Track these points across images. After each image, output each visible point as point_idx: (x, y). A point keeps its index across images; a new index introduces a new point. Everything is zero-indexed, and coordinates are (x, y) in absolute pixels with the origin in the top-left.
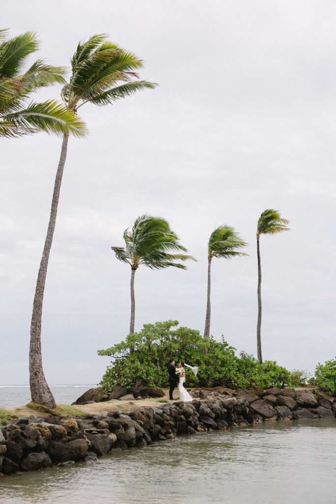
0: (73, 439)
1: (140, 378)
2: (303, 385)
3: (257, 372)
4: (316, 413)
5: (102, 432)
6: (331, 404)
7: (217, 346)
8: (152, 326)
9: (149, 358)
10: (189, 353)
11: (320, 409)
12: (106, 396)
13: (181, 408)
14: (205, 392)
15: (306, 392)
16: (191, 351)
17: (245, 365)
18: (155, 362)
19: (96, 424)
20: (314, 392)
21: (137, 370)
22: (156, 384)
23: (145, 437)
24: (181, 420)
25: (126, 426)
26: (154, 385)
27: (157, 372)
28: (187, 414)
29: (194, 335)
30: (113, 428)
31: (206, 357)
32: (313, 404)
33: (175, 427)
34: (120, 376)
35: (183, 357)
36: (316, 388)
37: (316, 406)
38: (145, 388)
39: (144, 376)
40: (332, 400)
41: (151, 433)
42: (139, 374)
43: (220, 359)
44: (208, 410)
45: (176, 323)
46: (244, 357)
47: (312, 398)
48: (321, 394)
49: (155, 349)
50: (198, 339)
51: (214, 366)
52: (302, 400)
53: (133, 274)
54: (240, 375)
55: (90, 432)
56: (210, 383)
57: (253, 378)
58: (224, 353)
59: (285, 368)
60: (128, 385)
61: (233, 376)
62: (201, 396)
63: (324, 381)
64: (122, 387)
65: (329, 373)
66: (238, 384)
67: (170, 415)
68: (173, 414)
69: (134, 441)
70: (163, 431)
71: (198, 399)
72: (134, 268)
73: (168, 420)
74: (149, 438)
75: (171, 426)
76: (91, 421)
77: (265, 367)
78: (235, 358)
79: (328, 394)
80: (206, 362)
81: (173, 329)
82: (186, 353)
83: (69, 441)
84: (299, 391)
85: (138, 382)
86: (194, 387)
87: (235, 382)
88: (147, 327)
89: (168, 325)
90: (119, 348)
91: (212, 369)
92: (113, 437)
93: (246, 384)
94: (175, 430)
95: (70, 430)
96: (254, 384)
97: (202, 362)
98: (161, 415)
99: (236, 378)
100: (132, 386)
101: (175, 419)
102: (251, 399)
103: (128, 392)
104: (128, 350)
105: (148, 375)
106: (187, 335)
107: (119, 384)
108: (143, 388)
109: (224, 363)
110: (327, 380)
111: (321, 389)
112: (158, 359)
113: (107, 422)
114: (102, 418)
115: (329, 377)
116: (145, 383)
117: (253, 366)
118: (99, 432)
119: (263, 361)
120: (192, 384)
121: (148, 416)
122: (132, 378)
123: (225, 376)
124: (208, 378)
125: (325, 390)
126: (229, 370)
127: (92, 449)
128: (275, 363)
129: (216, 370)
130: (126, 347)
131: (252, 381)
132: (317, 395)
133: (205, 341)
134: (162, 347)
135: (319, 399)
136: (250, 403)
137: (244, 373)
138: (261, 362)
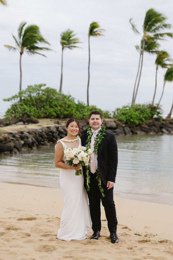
0: (7, 143)
1: (26, 113)
2: (110, 118)
3: (86, 111)
4: (115, 132)
5: (18, 140)
6: (123, 128)
7: (65, 97)
8: (31, 86)
9: (30, 103)
10: (51, 100)
11: (118, 130)
12: (8, 123)
13: (50, 129)
14: (60, 121)
15: (111, 121)
16: (52, 99)
17: (80, 107)
18: (34, 105)
19: (14, 136)
20: (115, 122)
21: (25, 110)
22: (34, 116)
23: (35, 142)
24: (50, 135)
25: (27, 137)
26: (34, 117)
27: (34, 111)
28: (53, 132)
29: (54, 91)
30: (22, 138)
31: (60, 103)
32: (114, 127)
33: (47, 138)
34: (15, 112)
35: (48, 103)
36: (116, 120)
37: (115, 129)
38: (29, 119)
39: (28, 113)
40: (124, 125)
41: (37, 141)
42: (26, 111)
43: (67, 104)
44: (62, 130)
45: (45, 85)
46: (80, 103)
47: (114, 125)
48: (119, 122)
49: (33, 98)
50: (56, 93)
51: (64, 108)
52: (108, 125)
53: (21, 57)
54: (78, 112)
55: (13, 140)
56: (62, 116)
57: (84, 114)
58: (69, 101)
59: (101, 109)
60: (20, 117)
61: (74, 113)
62: (58, 123)
63: (120, 116)
64: (17, 118)
65: (123, 112)
66: (76, 117)
67: (45, 133)
68: (47, 132)
69: (31, 144)
70: (42, 140)
71: (57, 125)
72: (21, 54)
73: (44, 135)
74: (37, 143)
75: (46, 138)
76: (12, 135)
77: (90, 108)
78: (75, 103)
79: (122, 123)
80: (60, 106)
81: (43, 88)
82: (49, 101)
83: (5, 143)
84: (108, 121)
85: (25, 116)
86: (54, 118)
87: (75, 116)
88: (29, 87)
89: (40, 86)
90: (14, 97)
91: (63, 110)
92: (22, 142)
93: (81, 117)
94: (48, 140)
95: (5, 139)
96: (84, 117)
97: (58, 105)
98: (41, 133)
99: (75, 114)
100: (22, 118)
101: (47, 134)
102: (83, 125)
103: (20, 121)
104: (19, 99)
105: (30, 112)
106: (50, 92)
107: (15, 117)
108: (27, 119)
109: (69, 106)
110: (122, 115)
111: (119, 120)
112: (35, 104)
113: (19, 135)
114: (16, 134)
115: (123, 114)
116: (29, 116)
117: (84, 107)
118: (17, 140)
119: (90, 105)
120: (52, 117)
121: (35, 133)
122: (22, 113)
123: (70, 113)
124: (61, 114)
125: (121, 121)
126: (72, 110)
127: (15, 147)
128: (96, 106)
129: (65, 110)
130: (17, 97)
131: (84, 115)
132: (116, 123)
133: (59, 94)
134: (37, 97)
135: (118, 125)
136: (83, 127)
137: (79, 111)
138: (88, 105)
